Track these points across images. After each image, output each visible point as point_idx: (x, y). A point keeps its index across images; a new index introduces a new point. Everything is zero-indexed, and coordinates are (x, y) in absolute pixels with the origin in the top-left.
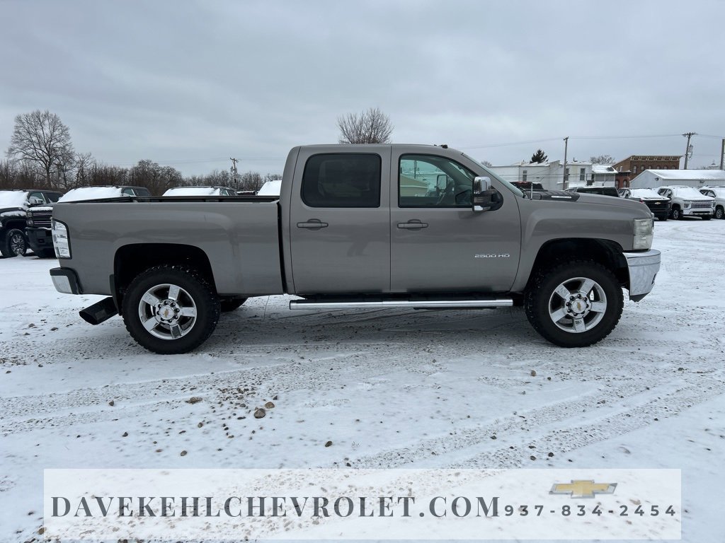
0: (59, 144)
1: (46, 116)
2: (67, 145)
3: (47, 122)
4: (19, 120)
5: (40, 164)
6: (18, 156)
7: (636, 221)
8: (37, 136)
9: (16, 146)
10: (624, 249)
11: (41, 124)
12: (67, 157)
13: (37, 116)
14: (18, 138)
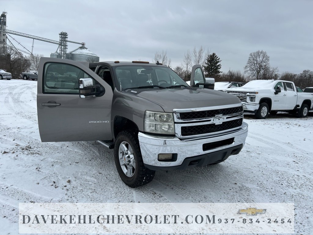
0: (265, 64)
2: (267, 64)
3: (261, 55)
4: (251, 55)
5: (255, 72)
6: (248, 69)
7: (148, 112)
8: (256, 61)
9: (248, 65)
10: (140, 130)
11: (259, 56)
12: (266, 69)
13: (258, 53)
14: (249, 62)
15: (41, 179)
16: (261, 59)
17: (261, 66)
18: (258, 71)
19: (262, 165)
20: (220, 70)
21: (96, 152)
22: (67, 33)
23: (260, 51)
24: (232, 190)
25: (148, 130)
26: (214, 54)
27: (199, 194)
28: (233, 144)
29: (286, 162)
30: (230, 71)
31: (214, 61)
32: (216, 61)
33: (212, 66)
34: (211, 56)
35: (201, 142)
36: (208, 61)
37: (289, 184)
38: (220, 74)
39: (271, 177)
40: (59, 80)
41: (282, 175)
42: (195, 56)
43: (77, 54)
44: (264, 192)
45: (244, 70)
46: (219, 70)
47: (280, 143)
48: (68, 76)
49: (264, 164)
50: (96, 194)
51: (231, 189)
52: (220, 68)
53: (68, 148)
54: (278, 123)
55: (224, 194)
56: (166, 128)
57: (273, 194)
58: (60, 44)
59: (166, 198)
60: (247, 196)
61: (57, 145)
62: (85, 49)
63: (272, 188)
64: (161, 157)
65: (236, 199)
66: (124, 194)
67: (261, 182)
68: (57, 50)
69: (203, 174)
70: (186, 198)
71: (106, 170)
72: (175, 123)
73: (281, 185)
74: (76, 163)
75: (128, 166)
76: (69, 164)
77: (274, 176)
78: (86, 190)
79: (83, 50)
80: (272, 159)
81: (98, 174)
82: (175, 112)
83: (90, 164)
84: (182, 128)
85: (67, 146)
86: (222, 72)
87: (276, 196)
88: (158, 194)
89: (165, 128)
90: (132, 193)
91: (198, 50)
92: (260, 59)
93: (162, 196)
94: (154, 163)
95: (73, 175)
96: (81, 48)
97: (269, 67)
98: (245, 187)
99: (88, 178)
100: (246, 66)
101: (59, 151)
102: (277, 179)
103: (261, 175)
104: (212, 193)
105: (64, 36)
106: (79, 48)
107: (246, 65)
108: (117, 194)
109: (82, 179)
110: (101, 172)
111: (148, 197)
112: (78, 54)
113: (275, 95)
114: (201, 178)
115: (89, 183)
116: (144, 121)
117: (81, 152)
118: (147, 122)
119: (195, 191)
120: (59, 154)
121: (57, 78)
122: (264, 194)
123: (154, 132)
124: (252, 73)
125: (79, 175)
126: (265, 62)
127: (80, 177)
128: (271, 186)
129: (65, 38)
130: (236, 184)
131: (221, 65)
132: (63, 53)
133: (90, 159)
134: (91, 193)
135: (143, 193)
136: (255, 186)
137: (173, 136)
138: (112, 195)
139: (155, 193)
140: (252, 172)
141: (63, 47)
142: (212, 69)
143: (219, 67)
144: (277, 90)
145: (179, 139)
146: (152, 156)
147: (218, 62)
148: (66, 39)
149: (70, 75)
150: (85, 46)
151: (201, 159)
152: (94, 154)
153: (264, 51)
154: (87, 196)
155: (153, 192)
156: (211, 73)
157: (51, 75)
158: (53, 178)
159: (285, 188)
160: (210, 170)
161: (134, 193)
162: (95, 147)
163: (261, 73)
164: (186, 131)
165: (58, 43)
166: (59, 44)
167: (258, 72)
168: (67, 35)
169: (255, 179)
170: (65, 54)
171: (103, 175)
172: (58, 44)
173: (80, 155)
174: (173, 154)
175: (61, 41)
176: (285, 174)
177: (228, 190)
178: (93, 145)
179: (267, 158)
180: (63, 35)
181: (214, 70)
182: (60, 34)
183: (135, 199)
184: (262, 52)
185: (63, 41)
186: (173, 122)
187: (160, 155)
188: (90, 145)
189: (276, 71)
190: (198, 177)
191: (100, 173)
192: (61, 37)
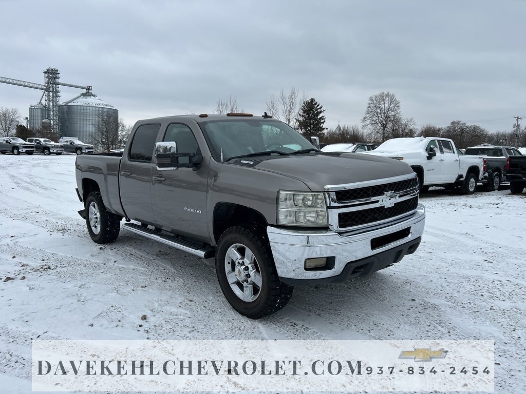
0: (393, 113)
1: (387, 95)
2: (397, 113)
3: (387, 99)
4: (371, 99)
5: (379, 127)
6: (368, 122)
7: (283, 193)
8: (380, 108)
9: (368, 115)
10: (269, 223)
11: (384, 100)
12: (396, 121)
13: (382, 96)
14: (370, 111)
15: (94, 318)
16: (387, 105)
17: (387, 117)
18: (384, 124)
19: (441, 269)
20: (324, 126)
21: (168, 267)
22: (58, 70)
23: (386, 93)
24: (411, 309)
25: (283, 221)
26: (312, 100)
27: (364, 320)
28: (410, 237)
29: (474, 262)
30: (339, 126)
31: (314, 112)
32: (316, 111)
33: (311, 119)
34: (308, 103)
35: (368, 235)
36: (305, 111)
37: (492, 295)
38: (325, 131)
39: (462, 286)
40: (51, 151)
41: (476, 282)
42: (284, 104)
43: (77, 106)
44: (460, 308)
45: (362, 124)
46: (322, 125)
47: (454, 234)
48: (69, 144)
49: (443, 267)
50: (198, 334)
51: (409, 309)
52: (323, 123)
53: (116, 264)
54: (438, 204)
55: (402, 316)
56: (313, 217)
57: (474, 310)
58: (47, 90)
59: (316, 331)
60: (438, 317)
61: (96, 261)
62: (92, 97)
63: (469, 303)
64: (309, 264)
65: (423, 323)
66: (246, 330)
67: (450, 295)
68: (41, 100)
69: (358, 289)
70: (347, 328)
71: (199, 294)
72: (328, 208)
73: (481, 296)
74: (142, 287)
75: (245, 284)
76: (131, 291)
77: (465, 285)
78: (178, 329)
79: (88, 98)
80: (451, 259)
81: (188, 303)
82: (328, 191)
83: (167, 288)
84: (340, 215)
85: (115, 262)
86: (327, 129)
87: (480, 313)
88: (301, 326)
89: (310, 217)
90: (257, 327)
91: (287, 95)
92: (385, 106)
93: (308, 329)
94: (294, 274)
95: (146, 306)
96: (84, 95)
97: (400, 118)
98: (429, 304)
99: (174, 310)
100: (365, 118)
101: (103, 270)
102: (471, 287)
103: (446, 284)
104: (383, 317)
105: (52, 75)
106: (81, 95)
107: (364, 115)
108: (234, 331)
109: (164, 312)
110: (191, 298)
111: (286, 331)
112: (80, 106)
113: (427, 161)
114: (357, 295)
115: (179, 317)
116: (277, 208)
117: (142, 269)
118: (283, 209)
119: (356, 317)
120: (106, 275)
121: (48, 148)
122: (461, 312)
123: (294, 224)
124: (374, 128)
125: (157, 307)
126: (393, 111)
127: (159, 309)
128: (466, 299)
129: (55, 78)
130: (415, 300)
131: (324, 118)
132: (51, 104)
133: (164, 279)
134: (190, 332)
135: (275, 326)
136: (444, 301)
137: (326, 228)
138: (227, 333)
139: (295, 324)
140: (432, 281)
141: (51, 94)
142: (311, 124)
143: (322, 121)
144: (431, 154)
145: (337, 234)
146: (290, 264)
147: (321, 112)
148: (57, 80)
149: (72, 143)
150: (93, 92)
151: (368, 264)
152: (166, 271)
153: (391, 92)
154: (185, 338)
155: (291, 323)
156: (309, 130)
157: (36, 143)
158: (112, 313)
159: (489, 301)
160: (366, 283)
161: (260, 327)
162: (164, 260)
163: (389, 127)
164: (345, 220)
165: (42, 87)
166: (43, 89)
167: (384, 127)
168: (58, 74)
169: (439, 290)
170: (57, 105)
171: (197, 303)
172: (41, 89)
173: (143, 274)
174: (328, 258)
175: (48, 83)
176: (481, 281)
177: (406, 311)
178: (157, 255)
179: (444, 259)
180: (51, 73)
181: (314, 126)
182: (45, 73)
183: (265, 336)
184: (388, 94)
185: (51, 84)
186: (325, 207)
187: (308, 261)
188: (153, 257)
189: (411, 123)
190: (352, 295)
191: (191, 301)
192: (48, 77)
